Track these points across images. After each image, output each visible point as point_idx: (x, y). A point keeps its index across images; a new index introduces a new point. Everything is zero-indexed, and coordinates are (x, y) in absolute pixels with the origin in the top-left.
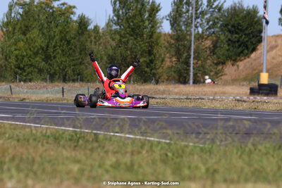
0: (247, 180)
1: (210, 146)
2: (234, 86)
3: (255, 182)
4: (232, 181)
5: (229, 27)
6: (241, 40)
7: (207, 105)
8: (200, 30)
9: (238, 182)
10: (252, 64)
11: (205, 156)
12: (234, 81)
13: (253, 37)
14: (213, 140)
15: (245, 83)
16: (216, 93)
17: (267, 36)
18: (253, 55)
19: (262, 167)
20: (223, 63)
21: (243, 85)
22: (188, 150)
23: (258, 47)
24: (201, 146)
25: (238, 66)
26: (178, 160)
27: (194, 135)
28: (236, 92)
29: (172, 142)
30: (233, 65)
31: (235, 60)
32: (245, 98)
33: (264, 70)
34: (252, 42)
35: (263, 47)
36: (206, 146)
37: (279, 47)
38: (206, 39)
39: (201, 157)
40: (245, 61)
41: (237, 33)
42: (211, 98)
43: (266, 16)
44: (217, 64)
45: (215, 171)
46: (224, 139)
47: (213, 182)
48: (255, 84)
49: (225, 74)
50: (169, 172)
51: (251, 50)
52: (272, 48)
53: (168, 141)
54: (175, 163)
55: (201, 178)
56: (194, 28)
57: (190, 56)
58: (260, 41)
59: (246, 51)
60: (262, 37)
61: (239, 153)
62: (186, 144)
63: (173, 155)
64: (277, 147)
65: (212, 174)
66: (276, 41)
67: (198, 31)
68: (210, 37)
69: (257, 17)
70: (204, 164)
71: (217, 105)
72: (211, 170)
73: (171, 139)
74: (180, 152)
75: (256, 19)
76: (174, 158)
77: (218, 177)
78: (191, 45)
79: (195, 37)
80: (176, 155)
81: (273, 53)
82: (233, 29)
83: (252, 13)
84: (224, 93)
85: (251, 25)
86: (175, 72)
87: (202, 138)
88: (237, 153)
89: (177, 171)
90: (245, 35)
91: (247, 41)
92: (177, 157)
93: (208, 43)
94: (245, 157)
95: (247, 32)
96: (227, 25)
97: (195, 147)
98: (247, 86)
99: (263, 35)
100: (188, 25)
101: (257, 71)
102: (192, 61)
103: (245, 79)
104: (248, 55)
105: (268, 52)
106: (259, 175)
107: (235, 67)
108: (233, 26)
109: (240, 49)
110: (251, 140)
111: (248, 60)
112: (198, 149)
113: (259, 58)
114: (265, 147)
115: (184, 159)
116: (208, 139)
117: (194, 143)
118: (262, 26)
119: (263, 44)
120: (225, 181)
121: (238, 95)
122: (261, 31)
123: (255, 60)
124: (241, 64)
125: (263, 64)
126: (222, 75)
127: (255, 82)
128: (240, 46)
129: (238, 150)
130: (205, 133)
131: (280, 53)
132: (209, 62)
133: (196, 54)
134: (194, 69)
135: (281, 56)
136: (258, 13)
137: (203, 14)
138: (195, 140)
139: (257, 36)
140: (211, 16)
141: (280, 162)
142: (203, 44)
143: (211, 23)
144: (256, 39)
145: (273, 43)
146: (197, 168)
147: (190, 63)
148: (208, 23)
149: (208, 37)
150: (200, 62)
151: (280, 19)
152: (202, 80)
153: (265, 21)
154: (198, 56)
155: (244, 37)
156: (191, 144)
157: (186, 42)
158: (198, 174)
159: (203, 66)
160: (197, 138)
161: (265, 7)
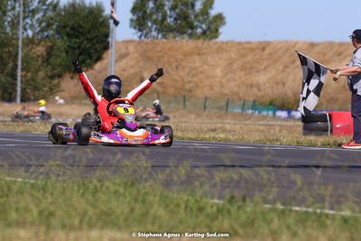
0: (91, 226)
1: (44, 182)
2: (73, 106)
3: (102, 228)
4: (72, 228)
5: (68, 29)
6: (82, 46)
7: (40, 129)
8: (30, 33)
9: (80, 228)
10: (95, 77)
11: (37, 194)
12: (74, 99)
13: (98, 42)
14: (47, 174)
17: (117, 42)
18: (98, 66)
19: (110, 209)
20: (60, 76)
21: (85, 104)
22: (15, 188)
23: (105, 56)
24: (32, 181)
27: (23, 168)
28: (76, 113)
30: (72, 78)
34: (96, 49)
35: (110, 56)
36: (39, 182)
37: (130, 57)
38: (38, 45)
39: (32, 195)
40: (88, 73)
41: (76, 37)
43: (115, 16)
44: (52, 77)
45: (51, 214)
46: (61, 173)
47: (49, 227)
49: (62, 91)
51: (94, 58)
52: (122, 57)
55: (33, 223)
56: (21, 30)
57: (16, 66)
58: (106, 47)
59: (88, 61)
60: (108, 43)
61: (81, 191)
62: (13, 179)
64: (129, 184)
65: (46, 218)
66: (127, 48)
67: (28, 35)
68: (43, 43)
69: (101, 16)
70: (37, 206)
72: (46, 213)
74: (5, 189)
75: (101, 20)
77: (54, 221)
78: (17, 53)
79: (23, 42)
81: (124, 62)
82: (72, 32)
83: (96, 11)
84: (60, 114)
85: (94, 27)
87: (33, 172)
88: (78, 191)
89: (1, 214)
90: (87, 39)
91: (91, 47)
93: (41, 50)
94: (90, 197)
95: (89, 36)
96: (65, 27)
97: (25, 183)
99: (110, 39)
100: (14, 25)
102: (19, 73)
104: (90, 66)
105: (116, 61)
106: (107, 219)
108: (73, 28)
109: (81, 58)
110: (97, 175)
111: (91, 72)
112: (28, 185)
113: (106, 69)
114: (114, 183)
115: (11, 198)
116: (41, 173)
117: (24, 179)
118: (109, 28)
119: (110, 51)
120: (64, 227)
121: (78, 116)
122: (107, 35)
123: (99, 72)
126: (58, 92)
128: (80, 54)
129: (79, 187)
130: (37, 166)
131: (132, 64)
132: (41, 74)
133: (25, 64)
134: (22, 83)
135: (132, 67)
136: (103, 11)
137: (34, 12)
138: (24, 174)
139: (103, 42)
140: (44, 15)
141: (132, 203)
142: (33, 50)
143: (44, 24)
144: (102, 45)
145: (123, 51)
146: (27, 210)
147: (16, 76)
148: (40, 24)
149: (40, 42)
150: (29, 75)
151: (131, 20)
152: (32, 98)
153: (111, 22)
154: (27, 67)
155: (85, 42)
156: (19, 179)
157: (11, 49)
158: (29, 219)
159: (33, 79)
160: (27, 172)
161: (113, 5)
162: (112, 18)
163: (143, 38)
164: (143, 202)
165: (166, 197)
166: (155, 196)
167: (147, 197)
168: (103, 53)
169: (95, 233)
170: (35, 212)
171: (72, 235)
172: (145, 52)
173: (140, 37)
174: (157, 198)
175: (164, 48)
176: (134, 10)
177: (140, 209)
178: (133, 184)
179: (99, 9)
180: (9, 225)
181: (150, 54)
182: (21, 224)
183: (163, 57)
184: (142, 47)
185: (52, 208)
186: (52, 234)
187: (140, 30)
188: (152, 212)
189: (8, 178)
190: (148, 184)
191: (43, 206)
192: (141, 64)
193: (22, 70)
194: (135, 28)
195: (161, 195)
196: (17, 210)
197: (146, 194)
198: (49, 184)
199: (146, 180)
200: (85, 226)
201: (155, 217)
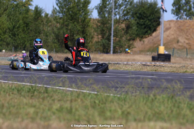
0: (150, 120)
1: (125, 96)
2: (141, 56)
3: (156, 121)
4: (140, 121)
5: (138, 15)
6: (146, 23)
7: (123, 68)
8: (118, 17)
9: (144, 121)
10: (153, 40)
11: (121, 103)
12: (141, 52)
13: (154, 21)
14: (127, 92)
15: (148, 53)
16: (128, 60)
17: (164, 21)
18: (154, 34)
19: (160, 111)
20: (134, 40)
21: (147, 55)
22: (110, 99)
23: (158, 29)
24: (118, 96)
25: (144, 41)
26: (102, 106)
27: (114, 89)
28: (142, 59)
29: (99, 93)
30: (140, 40)
31: (142, 38)
32: (148, 63)
33: (162, 44)
34: (153, 25)
35: (161, 29)
36: (122, 96)
37: (172, 28)
38: (122, 23)
39: (118, 103)
40: (149, 38)
41: (143, 19)
42: (125, 63)
43: (163, 7)
44: (129, 40)
45: (129, 113)
46: (134, 92)
47: (127, 121)
48: (155, 54)
49: (135, 47)
50: (96, 114)
51: (152, 30)
52: (167, 29)
53: (96, 93)
54: (101, 108)
55: (118, 118)
56: (113, 15)
57: (111, 34)
58: (159, 24)
59: (149, 32)
60: (160, 22)
61: (145, 101)
62: (109, 95)
63: (99, 102)
64: (171, 97)
65: (126, 115)
66: (170, 25)
67: (116, 18)
69: (157, 8)
70: (121, 109)
71: (129, 68)
72: (126, 113)
73: (98, 92)
74: (104, 100)
75: (156, 9)
76: (100, 104)
77: (130, 117)
78: (111, 27)
79: (114, 22)
80: (101, 102)
81: (168, 33)
82: (140, 16)
83: (154, 5)
84: (134, 60)
85: (152, 13)
86: (101, 45)
87: (119, 91)
88: (143, 101)
89: (102, 113)
90: (149, 20)
91: (150, 24)
92: (102, 104)
93: (123, 26)
94: (149, 104)
95: (150, 18)
96: (136, 13)
97: (115, 97)
98: (150, 55)
99: (161, 20)
100: (110, 13)
101: (156, 45)
102: (112, 38)
103: (148, 51)
104: (150, 34)
105: (164, 31)
106: (158, 116)
107: (142, 42)
108: (140, 14)
109: (145, 30)
110: (153, 92)
111: (150, 37)
113: (158, 36)
114: (163, 97)
115: (107, 105)
116: (124, 91)
117: (114, 94)
118: (160, 14)
119: (161, 26)
120: (135, 120)
121: (144, 61)
122: (159, 18)
123: (155, 37)
124: (146, 40)
125: (161, 40)
126: (132, 48)
127: (155, 52)
128: (145, 28)
129: (144, 99)
130: (121, 88)
131: (173, 33)
132: (124, 38)
133: (115, 33)
134: (113, 43)
135: (173, 35)
136: (157, 5)
137: (120, 6)
138: (115, 92)
139: (156, 21)
140: (126, 7)
141: (172, 108)
142: (120, 26)
143: (125, 12)
144: (156, 23)
145: (168, 26)
146: (116, 111)
147: (111, 39)
148: (123, 12)
149: (123, 21)
150: (118, 39)
151: (172, 10)
152: (119, 51)
153: (162, 11)
154: (116, 35)
155: (147, 21)
156: (111, 95)
157: (108, 25)
158: (117, 116)
159: (119, 41)
160: (116, 91)
161: (162, 1)
162: (162, 8)
163: (178, 19)
164: (178, 107)
165: (190, 104)
166: (185, 104)
167: (180, 104)
168: (157, 27)
169: (152, 124)
170: (120, 112)
171: (140, 125)
172: (180, 26)
173: (177, 19)
174: (186, 105)
175: (190, 25)
176: (174, 4)
177: (176, 111)
178: (173, 97)
179: (156, 4)
180: (106, 119)
181: (182, 28)
182: (112, 118)
183: (190, 29)
184: (178, 24)
185: (129, 110)
186: (129, 124)
187: (177, 15)
188: (183, 112)
189: (106, 94)
190: (180, 98)
191: (124, 109)
192: (178, 33)
193: (114, 36)
194: (174, 14)
195: (188, 103)
196: (110, 111)
197: (180, 102)
198: (127, 97)
199: (180, 95)
200: (146, 120)
201: (184, 116)
